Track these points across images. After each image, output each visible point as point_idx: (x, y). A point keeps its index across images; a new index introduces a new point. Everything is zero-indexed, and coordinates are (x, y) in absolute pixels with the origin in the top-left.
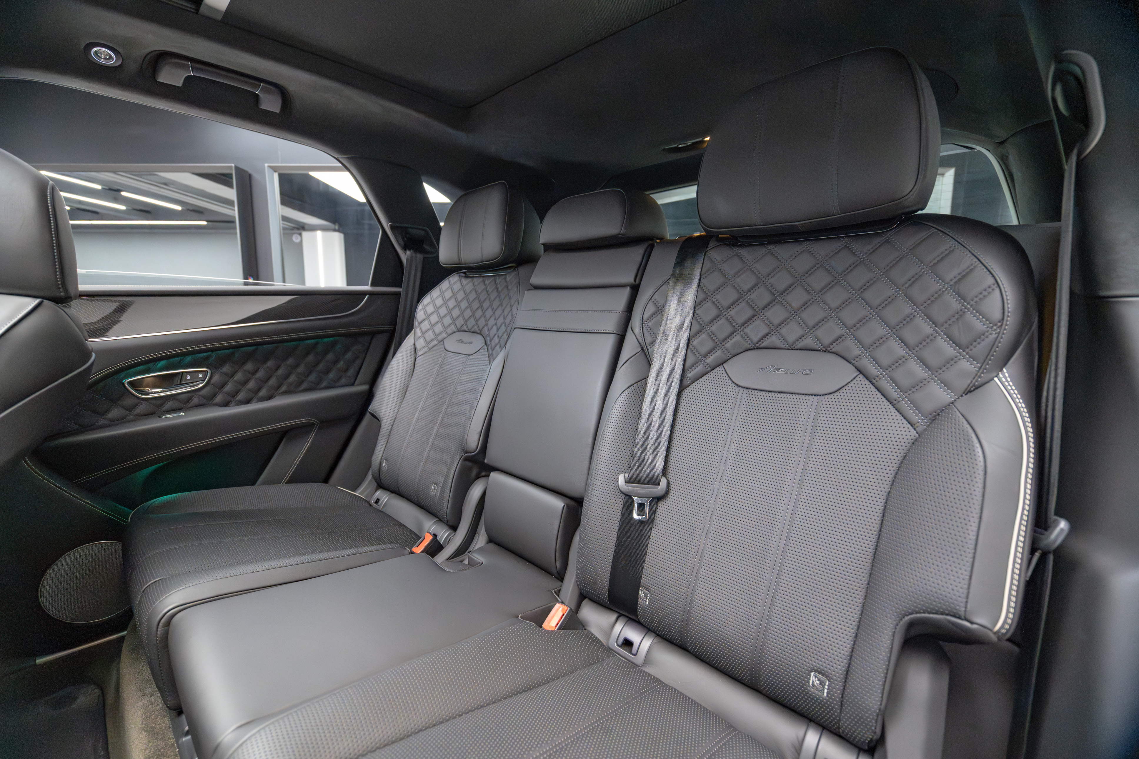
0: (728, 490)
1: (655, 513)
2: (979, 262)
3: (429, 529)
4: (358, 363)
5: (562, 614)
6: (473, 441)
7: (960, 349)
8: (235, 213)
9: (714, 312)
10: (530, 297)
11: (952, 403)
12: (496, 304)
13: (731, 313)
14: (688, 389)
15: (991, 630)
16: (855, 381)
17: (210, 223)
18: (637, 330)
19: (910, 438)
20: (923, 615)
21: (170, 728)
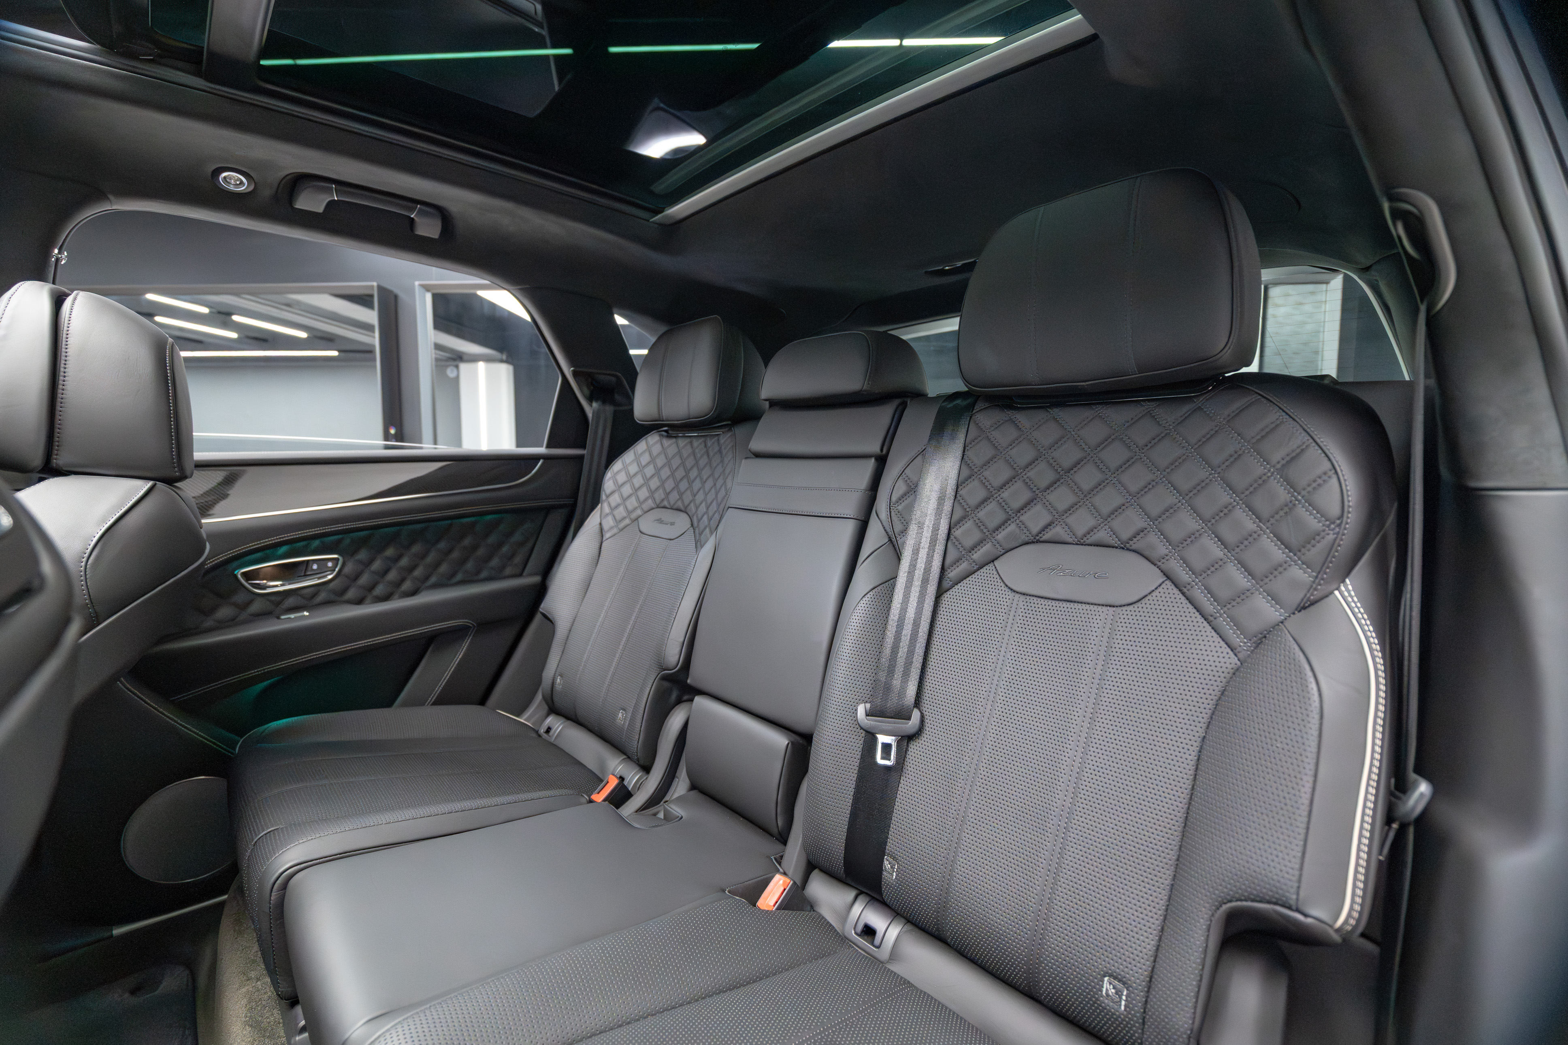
0: (998, 729)
1: (905, 757)
2: (1311, 441)
3: (615, 769)
4: (529, 545)
5: (782, 889)
6: (673, 655)
7: (1290, 552)
8: (375, 340)
9: (981, 494)
10: (749, 469)
11: (1282, 622)
12: (706, 473)
13: (1003, 495)
14: (948, 593)
15: (1331, 926)
16: (1160, 589)
17: (343, 354)
18: (884, 515)
19: (1230, 666)
20: (1245, 903)
21: (279, 1023)
